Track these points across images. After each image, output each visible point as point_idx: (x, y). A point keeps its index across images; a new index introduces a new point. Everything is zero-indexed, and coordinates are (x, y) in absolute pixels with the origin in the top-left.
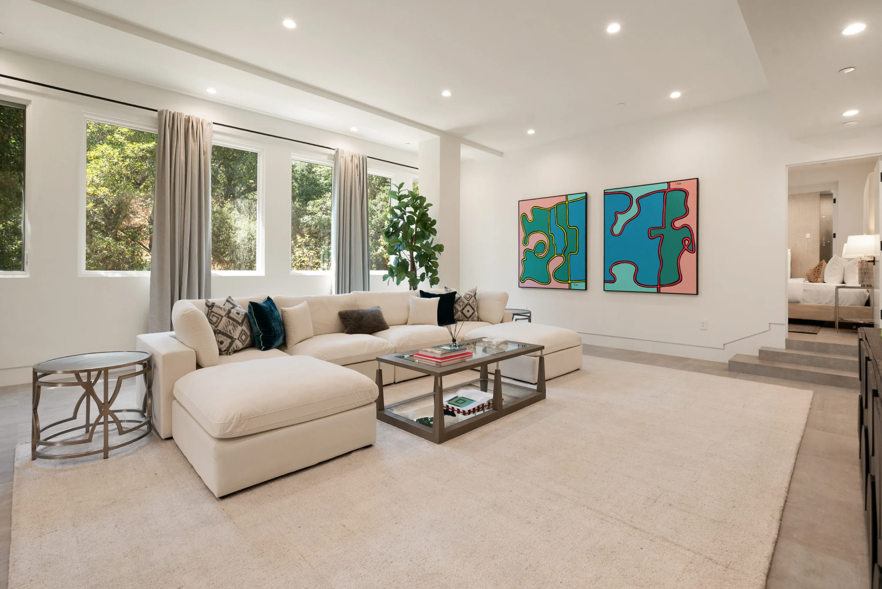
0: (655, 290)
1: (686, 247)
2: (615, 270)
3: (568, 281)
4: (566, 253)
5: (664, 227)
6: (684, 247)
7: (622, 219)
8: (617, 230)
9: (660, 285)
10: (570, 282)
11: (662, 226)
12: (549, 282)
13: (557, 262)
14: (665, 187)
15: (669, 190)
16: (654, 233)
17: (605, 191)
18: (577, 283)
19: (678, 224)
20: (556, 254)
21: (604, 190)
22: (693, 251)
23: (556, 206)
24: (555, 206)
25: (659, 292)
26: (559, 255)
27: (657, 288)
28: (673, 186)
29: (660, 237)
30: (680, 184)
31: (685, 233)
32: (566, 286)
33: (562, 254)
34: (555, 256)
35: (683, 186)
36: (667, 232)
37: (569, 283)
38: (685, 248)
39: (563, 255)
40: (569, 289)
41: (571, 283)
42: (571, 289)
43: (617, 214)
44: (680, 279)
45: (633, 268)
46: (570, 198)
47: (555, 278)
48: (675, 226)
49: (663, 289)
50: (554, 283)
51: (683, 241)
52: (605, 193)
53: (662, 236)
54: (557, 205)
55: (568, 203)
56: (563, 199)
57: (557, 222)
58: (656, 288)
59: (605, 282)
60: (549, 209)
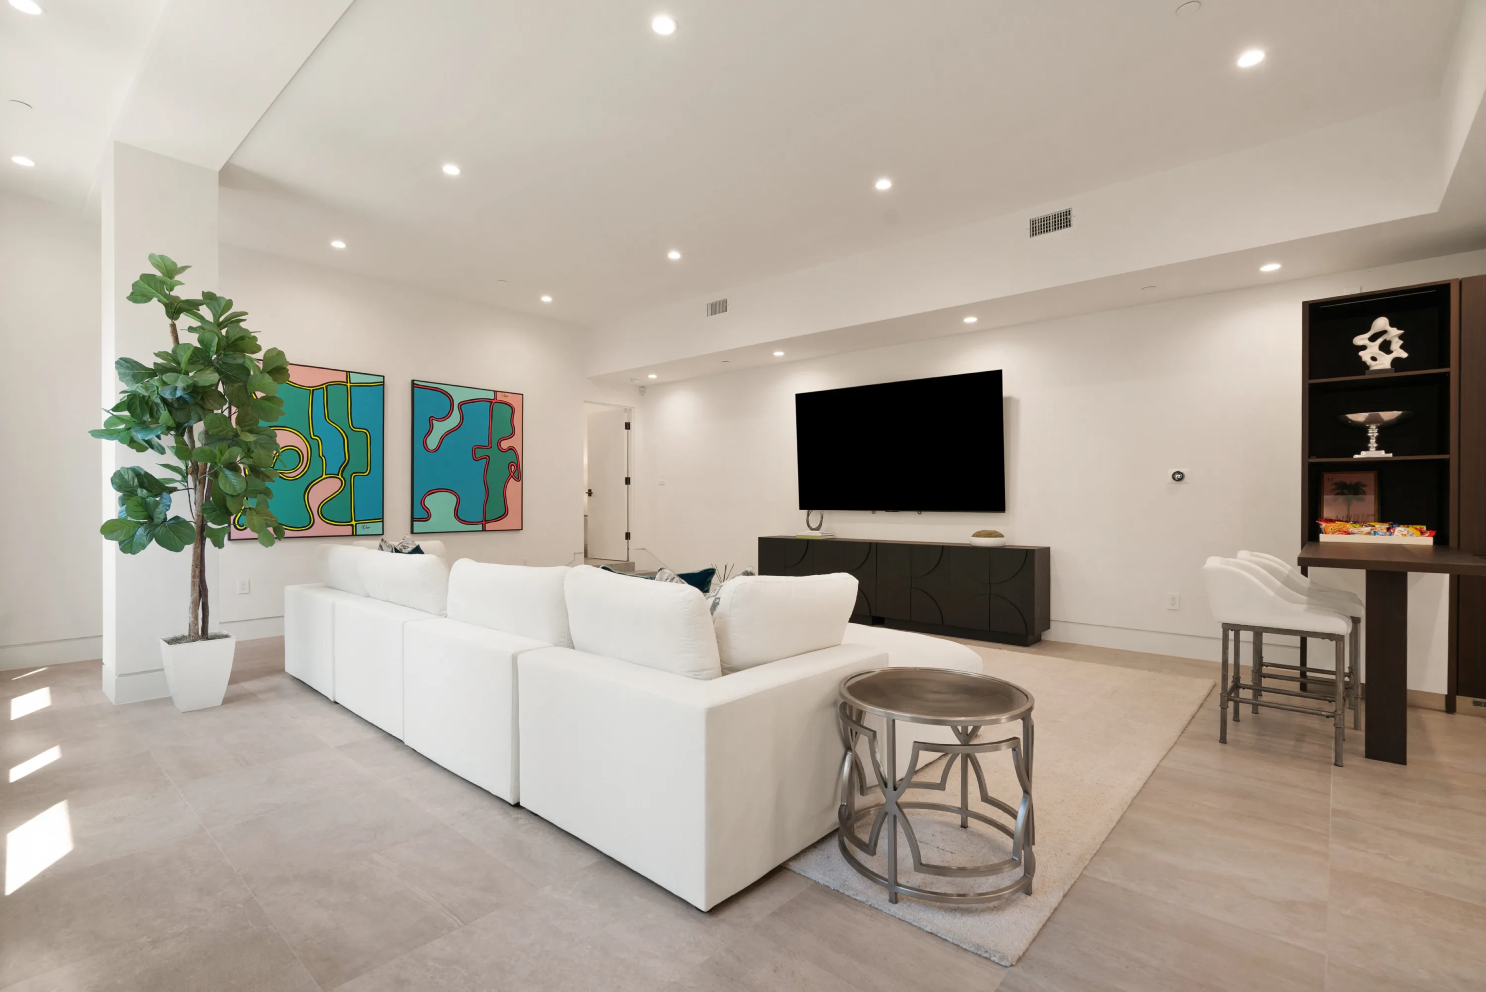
0: (479, 527)
1: (512, 474)
2: (429, 501)
3: (351, 521)
4: (347, 474)
5: (490, 446)
6: (510, 474)
7: (440, 428)
8: (432, 442)
9: (485, 521)
10: (353, 523)
11: (487, 445)
12: (310, 525)
13: (326, 489)
14: (491, 396)
15: (495, 401)
16: (480, 453)
17: (415, 382)
18: (369, 525)
19: (505, 445)
20: (326, 474)
21: (413, 381)
22: (518, 479)
23: (326, 387)
24: (324, 386)
25: (484, 530)
26: (333, 476)
27: (483, 524)
28: (500, 397)
29: (486, 460)
30: (507, 396)
31: (511, 457)
32: (348, 530)
33: (338, 475)
34: (324, 476)
35: (509, 399)
36: (493, 452)
37: (352, 525)
38: (511, 476)
39: (340, 477)
40: (353, 535)
41: (356, 524)
42: (356, 535)
43: (432, 420)
44: (505, 514)
45: (454, 499)
46: (355, 378)
47: (323, 517)
48: (500, 446)
49: (489, 526)
50: (320, 527)
51: (509, 467)
52: (414, 384)
53: (487, 458)
54: (328, 385)
55: (351, 386)
56: (342, 377)
57: (327, 416)
58: (481, 525)
59: (413, 519)
60: (311, 389)
